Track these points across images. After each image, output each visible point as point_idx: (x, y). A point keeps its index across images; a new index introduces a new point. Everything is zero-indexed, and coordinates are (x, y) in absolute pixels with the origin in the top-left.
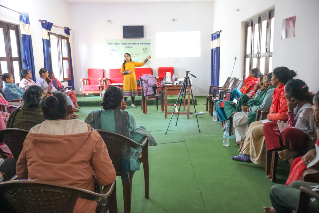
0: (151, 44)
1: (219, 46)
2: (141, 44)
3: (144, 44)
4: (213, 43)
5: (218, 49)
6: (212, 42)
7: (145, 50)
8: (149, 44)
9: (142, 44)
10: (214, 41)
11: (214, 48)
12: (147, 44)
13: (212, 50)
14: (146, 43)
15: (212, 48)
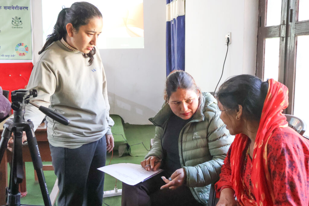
0: (30, 8)
1: (182, 14)
2: (5, 8)
3: (13, 8)
4: (169, 9)
5: (181, 20)
6: (167, 6)
7: (17, 22)
8: (27, 8)
9: (9, 8)
10: (171, 3)
11: (171, 19)
12: (21, 8)
13: (169, 23)
14: (17, 7)
15: (167, 20)
